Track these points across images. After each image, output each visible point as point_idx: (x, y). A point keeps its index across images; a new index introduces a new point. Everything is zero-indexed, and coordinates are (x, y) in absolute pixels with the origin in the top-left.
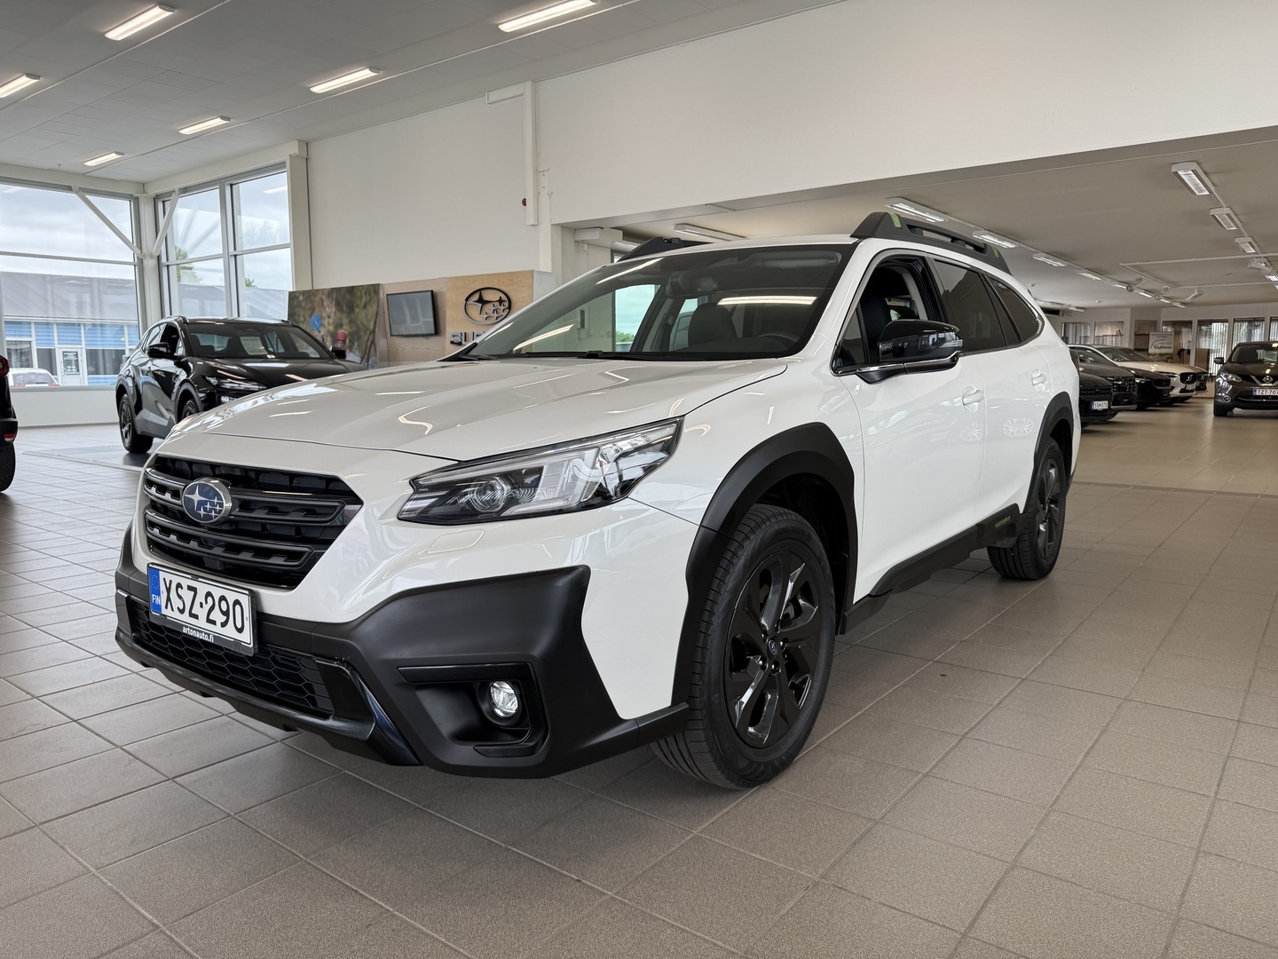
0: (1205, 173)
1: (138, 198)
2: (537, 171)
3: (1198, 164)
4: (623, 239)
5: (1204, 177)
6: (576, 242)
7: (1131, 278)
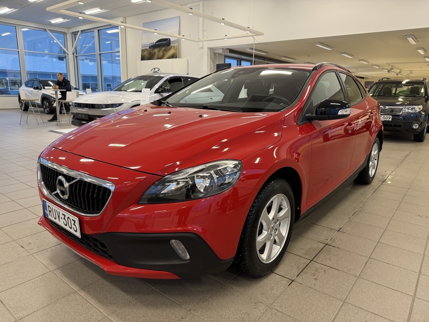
0: (416, 38)
1: (66, 33)
2: (203, 30)
3: (414, 35)
4: (229, 52)
5: (415, 39)
6: (214, 53)
7: (389, 68)
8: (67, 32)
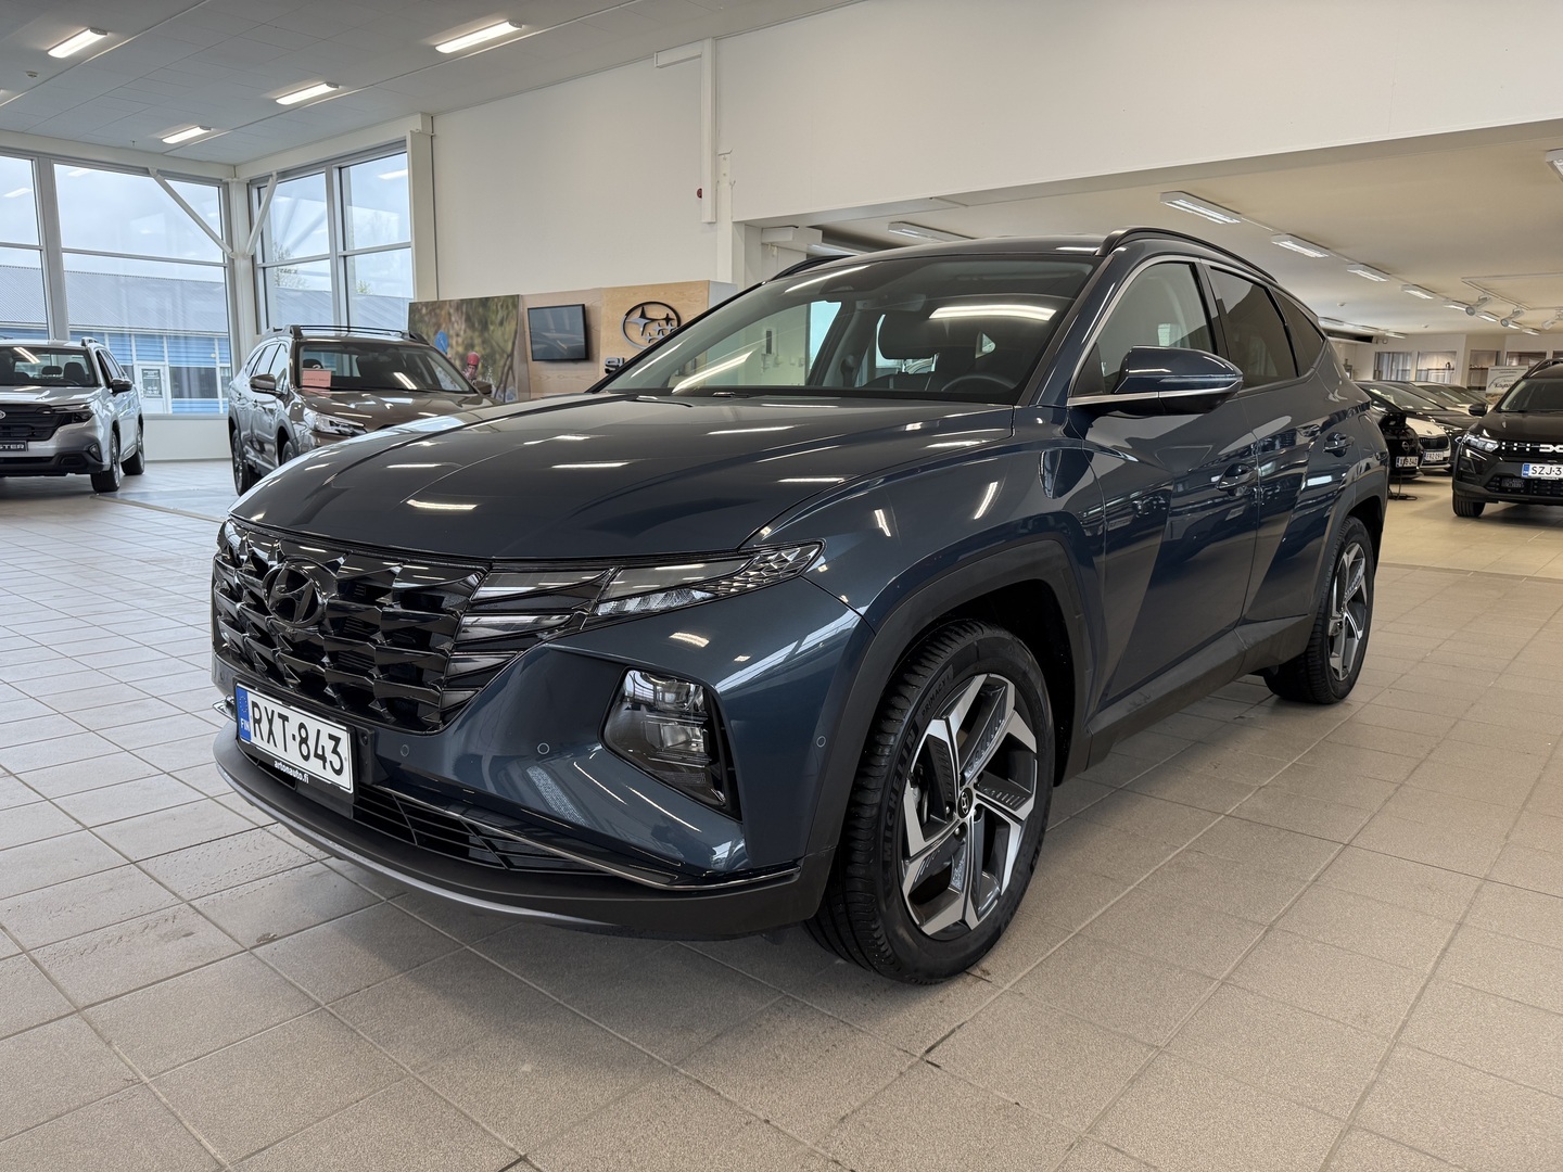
1: (227, 184)
2: (716, 155)
4: (823, 241)
6: (763, 244)
7: (1473, 296)
8: (229, 180)
